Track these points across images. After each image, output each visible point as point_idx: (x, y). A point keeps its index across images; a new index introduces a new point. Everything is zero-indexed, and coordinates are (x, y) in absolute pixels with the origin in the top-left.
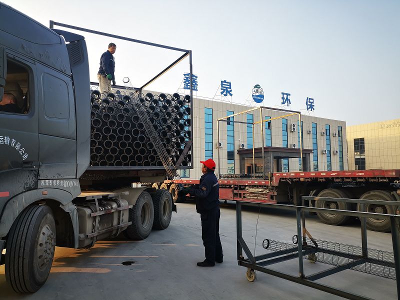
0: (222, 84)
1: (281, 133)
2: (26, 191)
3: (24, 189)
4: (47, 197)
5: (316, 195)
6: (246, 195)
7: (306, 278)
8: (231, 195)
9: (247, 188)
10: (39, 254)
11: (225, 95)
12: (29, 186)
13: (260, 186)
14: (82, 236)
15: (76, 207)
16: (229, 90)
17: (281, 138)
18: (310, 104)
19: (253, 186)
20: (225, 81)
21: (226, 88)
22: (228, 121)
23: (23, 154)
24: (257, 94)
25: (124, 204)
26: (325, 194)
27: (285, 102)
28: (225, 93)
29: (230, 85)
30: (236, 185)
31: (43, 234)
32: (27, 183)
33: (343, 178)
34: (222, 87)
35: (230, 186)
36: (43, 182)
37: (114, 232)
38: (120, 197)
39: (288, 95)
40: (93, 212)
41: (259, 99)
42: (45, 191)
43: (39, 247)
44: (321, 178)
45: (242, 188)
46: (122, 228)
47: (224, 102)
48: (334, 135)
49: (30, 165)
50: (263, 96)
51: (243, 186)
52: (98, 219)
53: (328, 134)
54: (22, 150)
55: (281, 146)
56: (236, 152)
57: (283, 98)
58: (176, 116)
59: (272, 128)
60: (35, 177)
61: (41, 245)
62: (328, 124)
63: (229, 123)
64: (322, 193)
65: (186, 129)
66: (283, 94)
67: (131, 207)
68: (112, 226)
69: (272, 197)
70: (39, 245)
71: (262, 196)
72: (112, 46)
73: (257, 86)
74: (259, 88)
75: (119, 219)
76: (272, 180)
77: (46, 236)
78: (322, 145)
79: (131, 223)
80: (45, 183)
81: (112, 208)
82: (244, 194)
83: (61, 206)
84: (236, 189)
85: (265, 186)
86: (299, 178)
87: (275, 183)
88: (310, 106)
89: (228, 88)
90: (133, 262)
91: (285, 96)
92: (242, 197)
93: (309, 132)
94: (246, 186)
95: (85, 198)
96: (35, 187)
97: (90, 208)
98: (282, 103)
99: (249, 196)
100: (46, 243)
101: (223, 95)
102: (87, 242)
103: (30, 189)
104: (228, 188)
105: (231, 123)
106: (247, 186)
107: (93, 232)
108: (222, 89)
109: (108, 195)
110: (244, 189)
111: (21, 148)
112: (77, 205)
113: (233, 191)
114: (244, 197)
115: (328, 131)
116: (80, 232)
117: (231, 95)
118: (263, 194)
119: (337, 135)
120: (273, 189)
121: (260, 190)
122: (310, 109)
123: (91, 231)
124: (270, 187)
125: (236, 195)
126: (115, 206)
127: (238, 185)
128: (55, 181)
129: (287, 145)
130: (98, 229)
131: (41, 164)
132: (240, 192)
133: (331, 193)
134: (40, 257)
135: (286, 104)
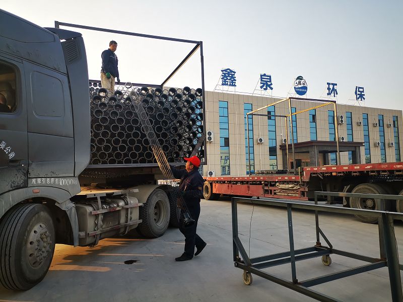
0: (262, 78)
1: (327, 126)
2: (13, 190)
3: (11, 187)
4: (39, 195)
5: (350, 191)
6: (276, 191)
7: (300, 284)
8: (262, 192)
9: (277, 184)
10: (30, 252)
11: (264, 89)
12: (16, 184)
13: (291, 182)
14: (82, 234)
15: (74, 205)
16: (269, 83)
17: (328, 132)
18: (359, 93)
19: (284, 182)
20: (265, 75)
21: (266, 82)
22: (269, 115)
23: (9, 153)
24: (300, 86)
25: (133, 202)
26: (360, 189)
27: (331, 92)
28: (265, 87)
29: (270, 79)
30: (266, 182)
31: (35, 232)
32: (14, 181)
33: (378, 172)
34: (262, 81)
35: (261, 182)
36: (34, 180)
37: (122, 230)
38: (127, 194)
39: (334, 85)
40: (95, 210)
41: (302, 90)
42: (36, 189)
43: (29, 245)
44: (354, 172)
45: (273, 184)
46: (130, 226)
47: (264, 96)
48: (389, 126)
49: (18, 164)
50: (306, 88)
51: (273, 182)
52: (101, 217)
53: (381, 125)
54: (8, 149)
55: (328, 140)
56: (278, 147)
57: (329, 89)
58: (187, 111)
59: (318, 121)
60: (25, 175)
61: (31, 243)
62: (381, 115)
63: (269, 118)
64: (356, 189)
65: (198, 123)
66: (329, 84)
67: (141, 204)
68: (119, 223)
69: (303, 193)
70: (29, 244)
71: (292, 192)
72: (113, 44)
73: (300, 78)
74: (302, 79)
75: (127, 217)
76: (302, 175)
77: (38, 234)
78: (375, 136)
79: (141, 221)
80: (36, 181)
81: (118, 206)
82: (275, 190)
83: (56, 204)
84: (266, 185)
85: (295, 182)
86: (331, 173)
87: (306, 178)
88: (360, 94)
89: (268, 81)
90: (135, 261)
91: (331, 87)
92: (273, 194)
93: (359, 124)
94: (276, 182)
95: (86, 196)
96: (25, 185)
97: (92, 207)
98: (328, 94)
99: (279, 192)
100: (38, 241)
101: (263, 89)
102: (89, 240)
103: (18, 188)
104: (259, 184)
105: (272, 118)
106: (278, 182)
107: (95, 230)
108: (261, 83)
109: (113, 193)
110: (274, 185)
111: (6, 147)
112: (76, 203)
113: (263, 188)
114: (275, 194)
115: (381, 122)
116: (80, 231)
117: (272, 89)
118: (293, 190)
119: (392, 126)
120: (303, 185)
121: (291, 186)
122: (360, 99)
123: (93, 229)
124: (301, 183)
125: (266, 191)
126: (122, 203)
127: (268, 182)
128: (48, 179)
129: (335, 138)
130: (101, 227)
131: (30, 162)
132: (271, 188)
133: (366, 188)
134: (31, 255)
135: (333, 94)
